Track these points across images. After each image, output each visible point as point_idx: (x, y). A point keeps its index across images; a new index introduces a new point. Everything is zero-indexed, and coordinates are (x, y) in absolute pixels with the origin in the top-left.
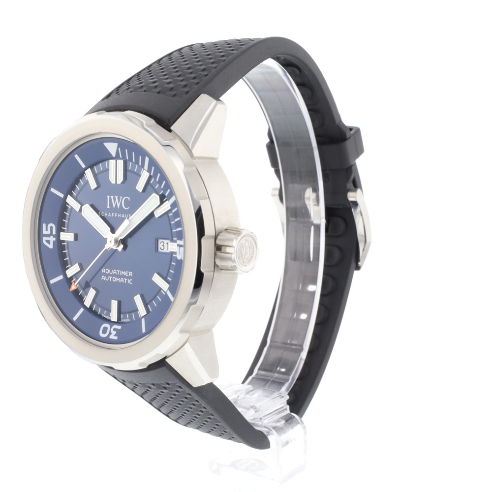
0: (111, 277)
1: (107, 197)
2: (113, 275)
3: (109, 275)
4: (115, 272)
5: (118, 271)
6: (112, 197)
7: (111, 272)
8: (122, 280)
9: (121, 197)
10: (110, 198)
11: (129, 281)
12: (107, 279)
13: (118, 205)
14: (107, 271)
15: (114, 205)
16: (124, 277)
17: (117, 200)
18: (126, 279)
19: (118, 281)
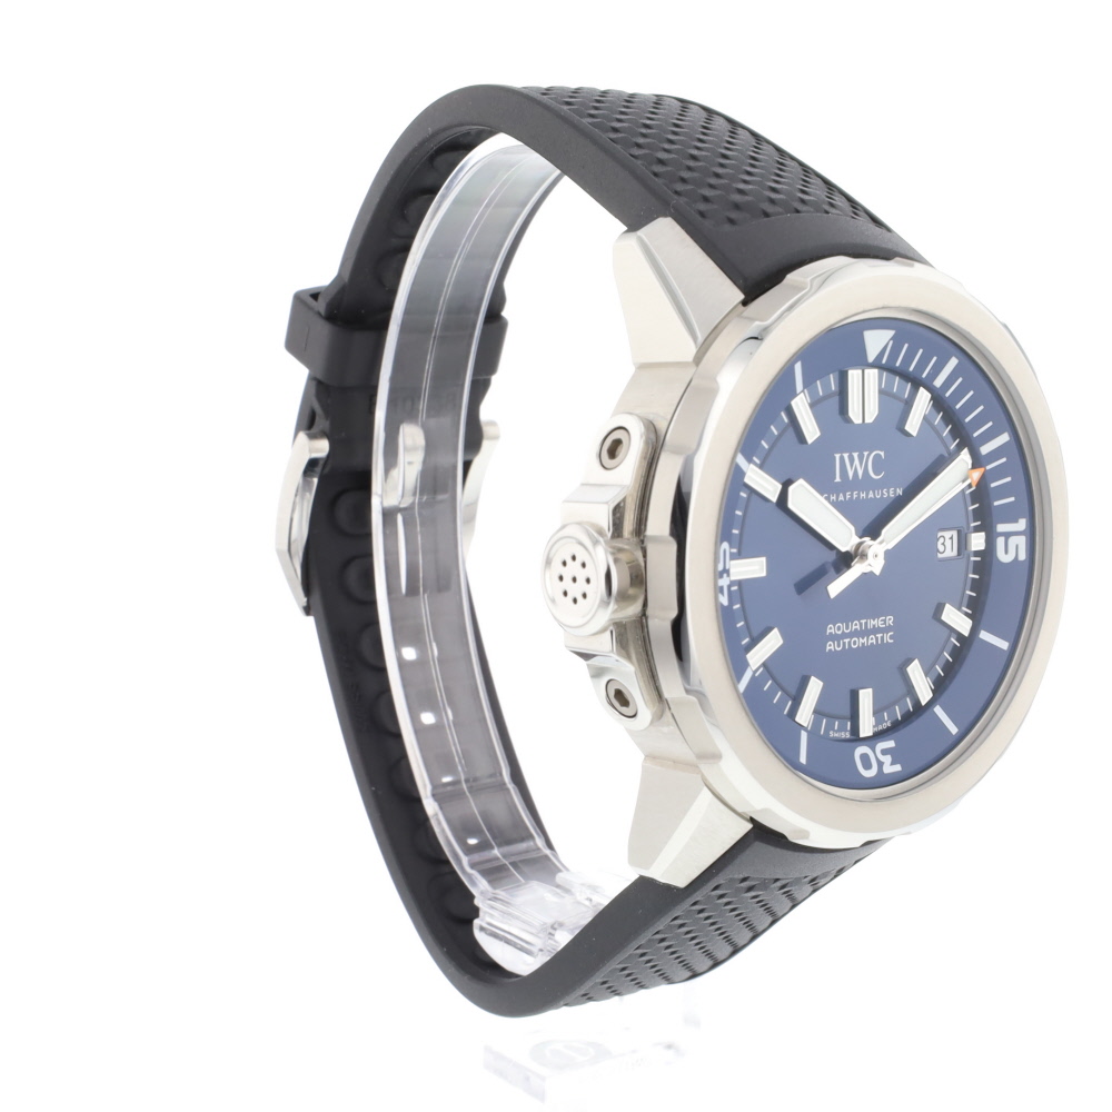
0: (847, 641)
1: (835, 458)
2: (851, 635)
3: (844, 635)
4: (855, 626)
5: (863, 621)
6: (846, 456)
7: (847, 628)
8: (872, 640)
9: (866, 453)
10: (842, 459)
11: (888, 638)
12: (839, 646)
13: (860, 473)
14: (839, 628)
15: (851, 474)
16: (876, 630)
17: (857, 462)
18: (879, 636)
19: (863, 644)
